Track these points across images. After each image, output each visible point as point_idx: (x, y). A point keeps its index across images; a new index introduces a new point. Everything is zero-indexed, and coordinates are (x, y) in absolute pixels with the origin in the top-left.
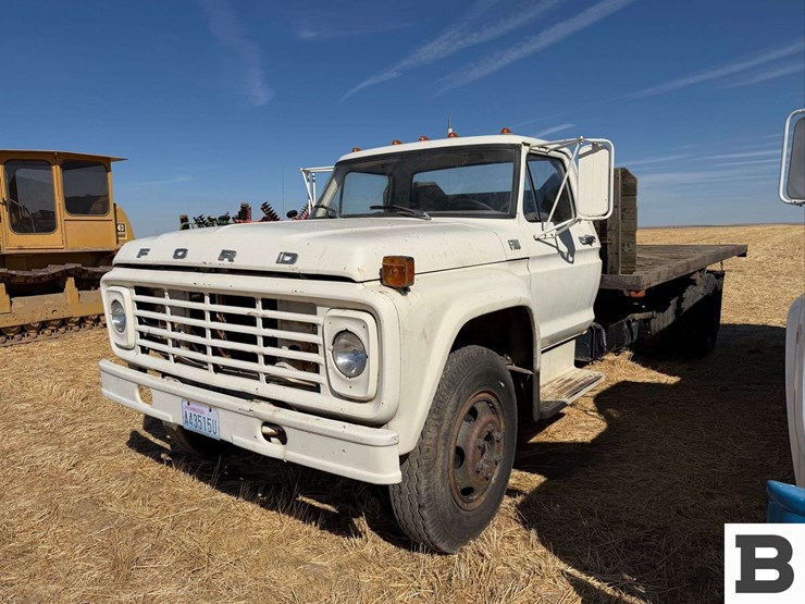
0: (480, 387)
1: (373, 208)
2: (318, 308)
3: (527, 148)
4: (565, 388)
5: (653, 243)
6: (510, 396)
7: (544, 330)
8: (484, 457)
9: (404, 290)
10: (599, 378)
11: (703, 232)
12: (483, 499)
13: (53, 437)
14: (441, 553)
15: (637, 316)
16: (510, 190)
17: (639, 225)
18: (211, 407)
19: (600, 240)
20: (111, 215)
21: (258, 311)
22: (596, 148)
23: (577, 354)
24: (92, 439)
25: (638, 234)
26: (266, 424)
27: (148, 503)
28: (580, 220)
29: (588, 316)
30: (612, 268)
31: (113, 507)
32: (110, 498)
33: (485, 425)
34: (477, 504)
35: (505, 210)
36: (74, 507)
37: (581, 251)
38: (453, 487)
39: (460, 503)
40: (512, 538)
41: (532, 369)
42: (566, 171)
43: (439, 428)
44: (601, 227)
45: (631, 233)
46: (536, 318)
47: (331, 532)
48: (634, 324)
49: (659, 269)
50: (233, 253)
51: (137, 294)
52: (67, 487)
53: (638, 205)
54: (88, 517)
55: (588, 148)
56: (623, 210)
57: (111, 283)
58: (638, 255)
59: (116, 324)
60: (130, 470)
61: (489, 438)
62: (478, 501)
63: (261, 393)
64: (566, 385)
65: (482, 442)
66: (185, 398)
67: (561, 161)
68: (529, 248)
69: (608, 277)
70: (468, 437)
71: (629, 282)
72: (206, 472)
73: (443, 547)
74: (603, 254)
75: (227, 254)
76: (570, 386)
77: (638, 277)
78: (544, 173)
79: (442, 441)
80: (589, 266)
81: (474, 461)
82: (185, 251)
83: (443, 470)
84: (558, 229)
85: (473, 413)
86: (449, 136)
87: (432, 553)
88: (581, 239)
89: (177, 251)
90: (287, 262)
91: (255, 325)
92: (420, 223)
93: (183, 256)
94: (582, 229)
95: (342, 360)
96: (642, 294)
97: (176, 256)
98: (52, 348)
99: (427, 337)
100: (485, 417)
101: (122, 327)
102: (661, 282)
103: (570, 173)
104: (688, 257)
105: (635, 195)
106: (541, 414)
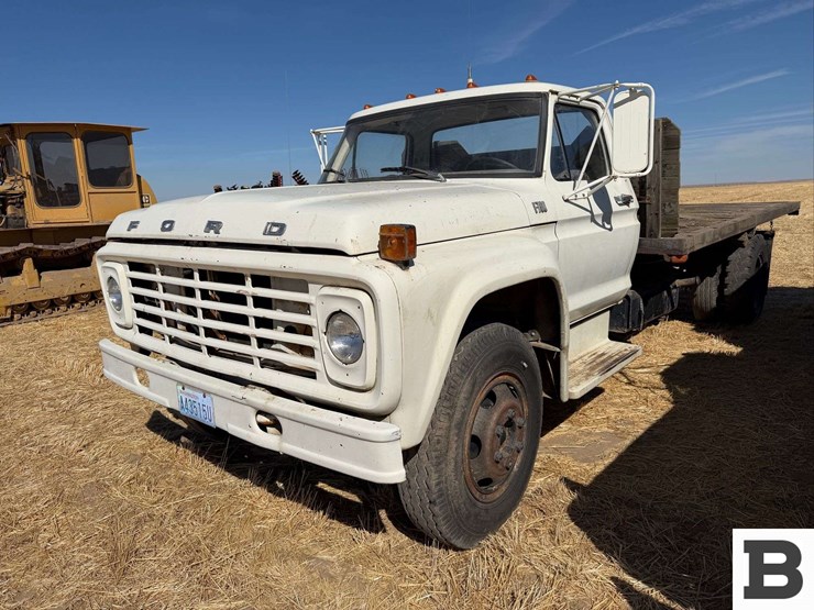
0: (500, 368)
1: (384, 170)
2: (310, 285)
3: (556, 97)
4: (598, 364)
5: (694, 202)
6: (535, 377)
7: (572, 302)
8: (505, 444)
9: (406, 264)
10: (635, 352)
11: (746, 190)
12: (504, 488)
13: (68, 416)
14: (456, 549)
15: (678, 282)
16: (536, 147)
17: (682, 184)
18: (205, 393)
19: (639, 199)
20: (134, 187)
21: (248, 289)
22: (634, 95)
23: (611, 325)
24: (106, 418)
25: (681, 192)
26: (260, 412)
27: (153, 488)
28: (615, 177)
29: (623, 284)
30: (651, 230)
31: (117, 493)
32: (116, 482)
33: (505, 410)
34: (497, 495)
35: (530, 168)
36: (80, 491)
37: (618, 213)
38: (468, 478)
39: (477, 495)
40: (537, 531)
41: (558, 345)
42: (599, 121)
43: (451, 417)
44: (640, 184)
45: (673, 193)
46: (564, 290)
47: (341, 521)
48: (674, 291)
49: (702, 231)
50: (219, 223)
51: (131, 270)
52: (75, 469)
53: (681, 160)
54: (92, 503)
55: (625, 95)
56: (664, 166)
57: (105, 258)
58: (681, 216)
59: (113, 303)
60: (139, 452)
61: (510, 424)
62: (499, 491)
63: (255, 379)
64: (598, 361)
65: (500, 430)
66: (179, 383)
67: (595, 112)
68: (557, 210)
69: (647, 240)
70: (485, 425)
71: (669, 247)
72: (217, 454)
73: (459, 543)
74: (641, 214)
75: (213, 226)
76: (603, 362)
77: (680, 241)
78: (575, 125)
79: (454, 431)
80: (626, 229)
81: (493, 451)
82: (172, 222)
83: (456, 463)
84: (591, 188)
85: (491, 396)
86: (468, 87)
87: (447, 548)
88: (617, 199)
89: (165, 223)
90: (274, 234)
91: (246, 304)
92: (435, 185)
93: (170, 229)
94: (619, 187)
95: (338, 345)
96: (684, 259)
97: (163, 229)
98: (80, 321)
99: (434, 317)
100: (505, 401)
101: (119, 305)
102: (705, 245)
103: (604, 123)
104: (736, 216)
105: (678, 148)
106: (570, 394)
